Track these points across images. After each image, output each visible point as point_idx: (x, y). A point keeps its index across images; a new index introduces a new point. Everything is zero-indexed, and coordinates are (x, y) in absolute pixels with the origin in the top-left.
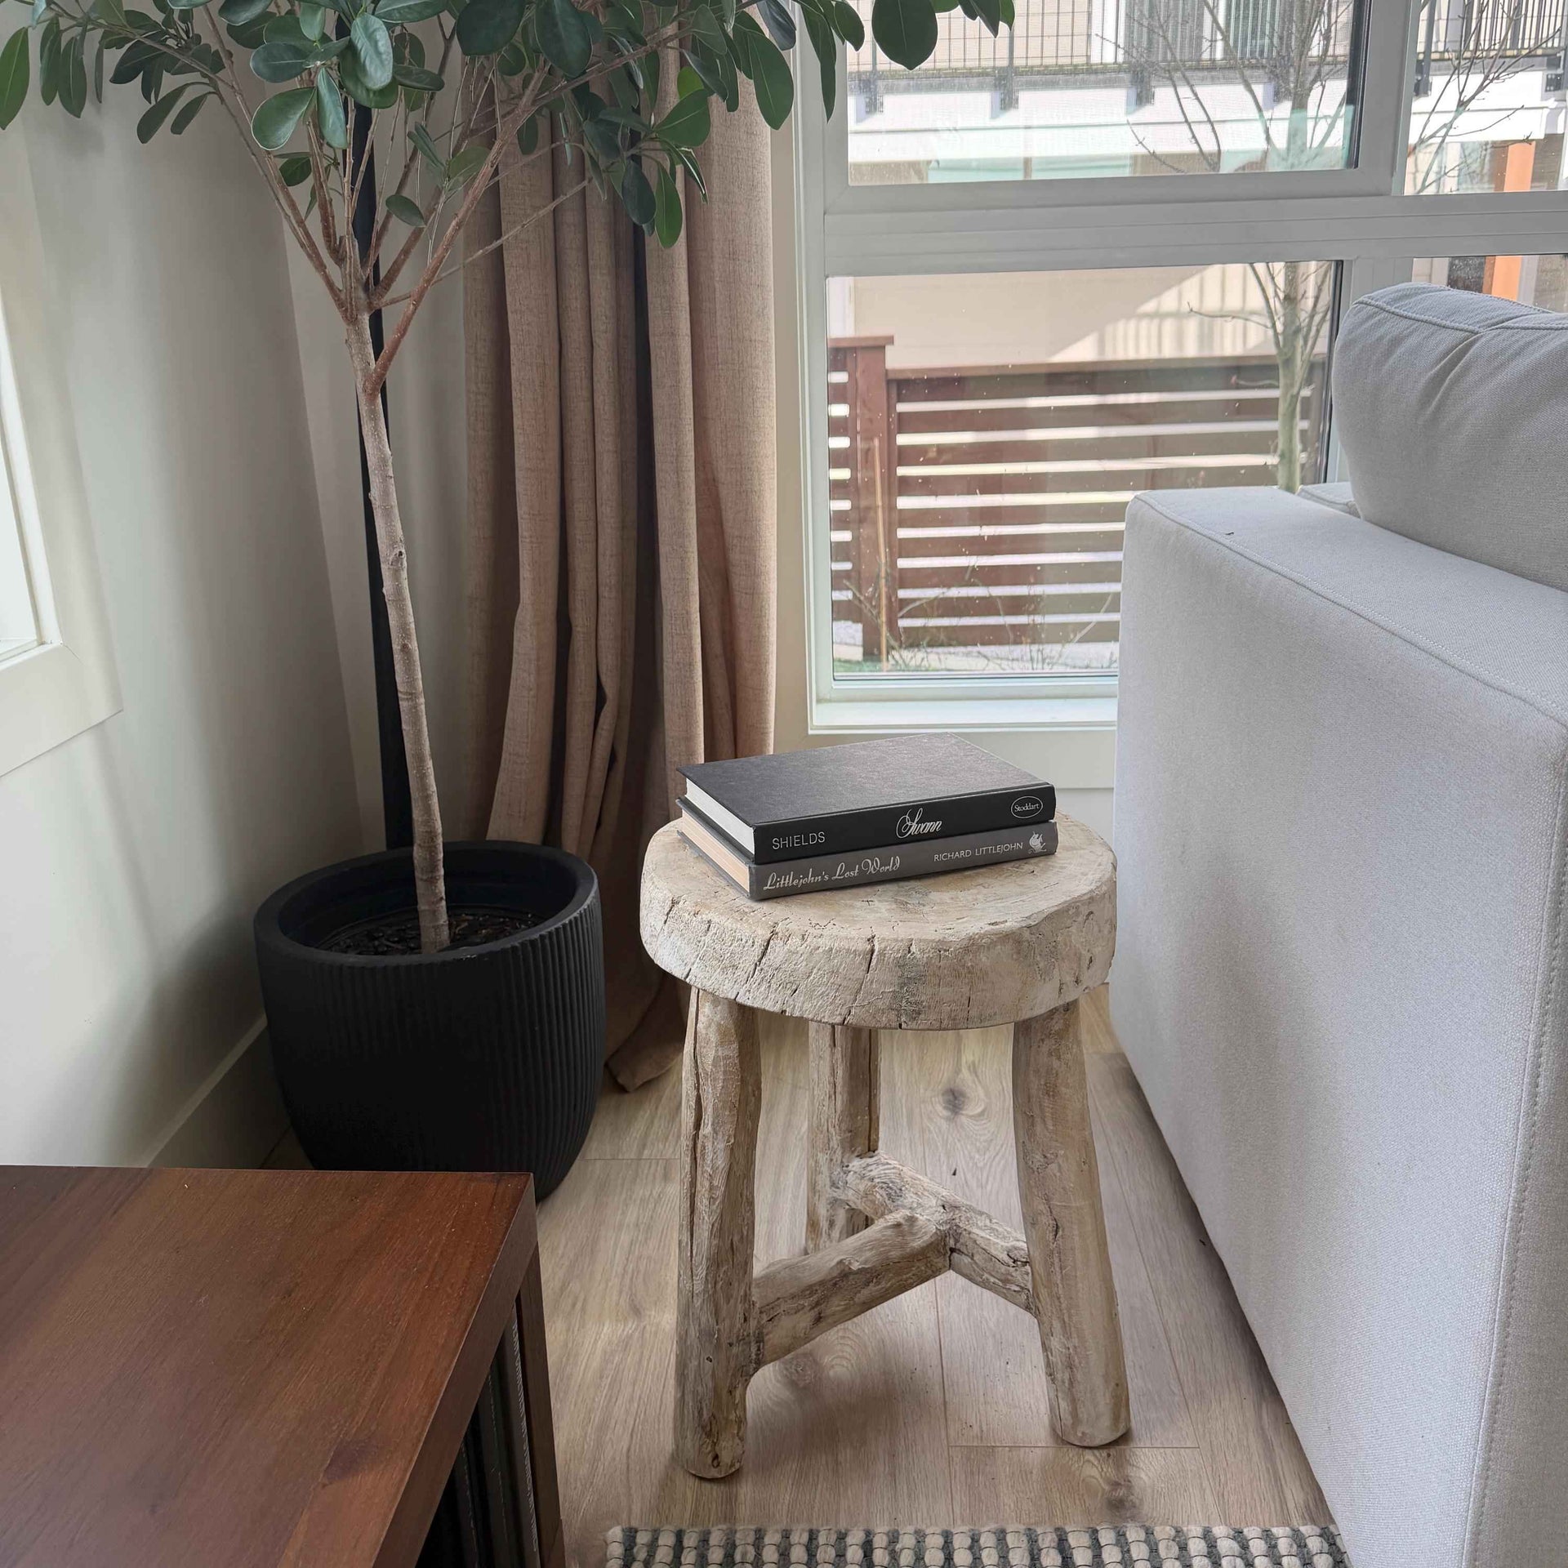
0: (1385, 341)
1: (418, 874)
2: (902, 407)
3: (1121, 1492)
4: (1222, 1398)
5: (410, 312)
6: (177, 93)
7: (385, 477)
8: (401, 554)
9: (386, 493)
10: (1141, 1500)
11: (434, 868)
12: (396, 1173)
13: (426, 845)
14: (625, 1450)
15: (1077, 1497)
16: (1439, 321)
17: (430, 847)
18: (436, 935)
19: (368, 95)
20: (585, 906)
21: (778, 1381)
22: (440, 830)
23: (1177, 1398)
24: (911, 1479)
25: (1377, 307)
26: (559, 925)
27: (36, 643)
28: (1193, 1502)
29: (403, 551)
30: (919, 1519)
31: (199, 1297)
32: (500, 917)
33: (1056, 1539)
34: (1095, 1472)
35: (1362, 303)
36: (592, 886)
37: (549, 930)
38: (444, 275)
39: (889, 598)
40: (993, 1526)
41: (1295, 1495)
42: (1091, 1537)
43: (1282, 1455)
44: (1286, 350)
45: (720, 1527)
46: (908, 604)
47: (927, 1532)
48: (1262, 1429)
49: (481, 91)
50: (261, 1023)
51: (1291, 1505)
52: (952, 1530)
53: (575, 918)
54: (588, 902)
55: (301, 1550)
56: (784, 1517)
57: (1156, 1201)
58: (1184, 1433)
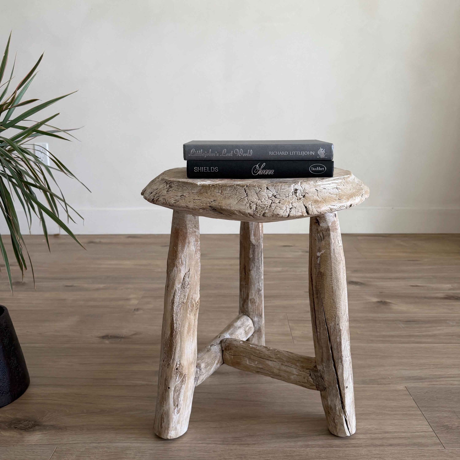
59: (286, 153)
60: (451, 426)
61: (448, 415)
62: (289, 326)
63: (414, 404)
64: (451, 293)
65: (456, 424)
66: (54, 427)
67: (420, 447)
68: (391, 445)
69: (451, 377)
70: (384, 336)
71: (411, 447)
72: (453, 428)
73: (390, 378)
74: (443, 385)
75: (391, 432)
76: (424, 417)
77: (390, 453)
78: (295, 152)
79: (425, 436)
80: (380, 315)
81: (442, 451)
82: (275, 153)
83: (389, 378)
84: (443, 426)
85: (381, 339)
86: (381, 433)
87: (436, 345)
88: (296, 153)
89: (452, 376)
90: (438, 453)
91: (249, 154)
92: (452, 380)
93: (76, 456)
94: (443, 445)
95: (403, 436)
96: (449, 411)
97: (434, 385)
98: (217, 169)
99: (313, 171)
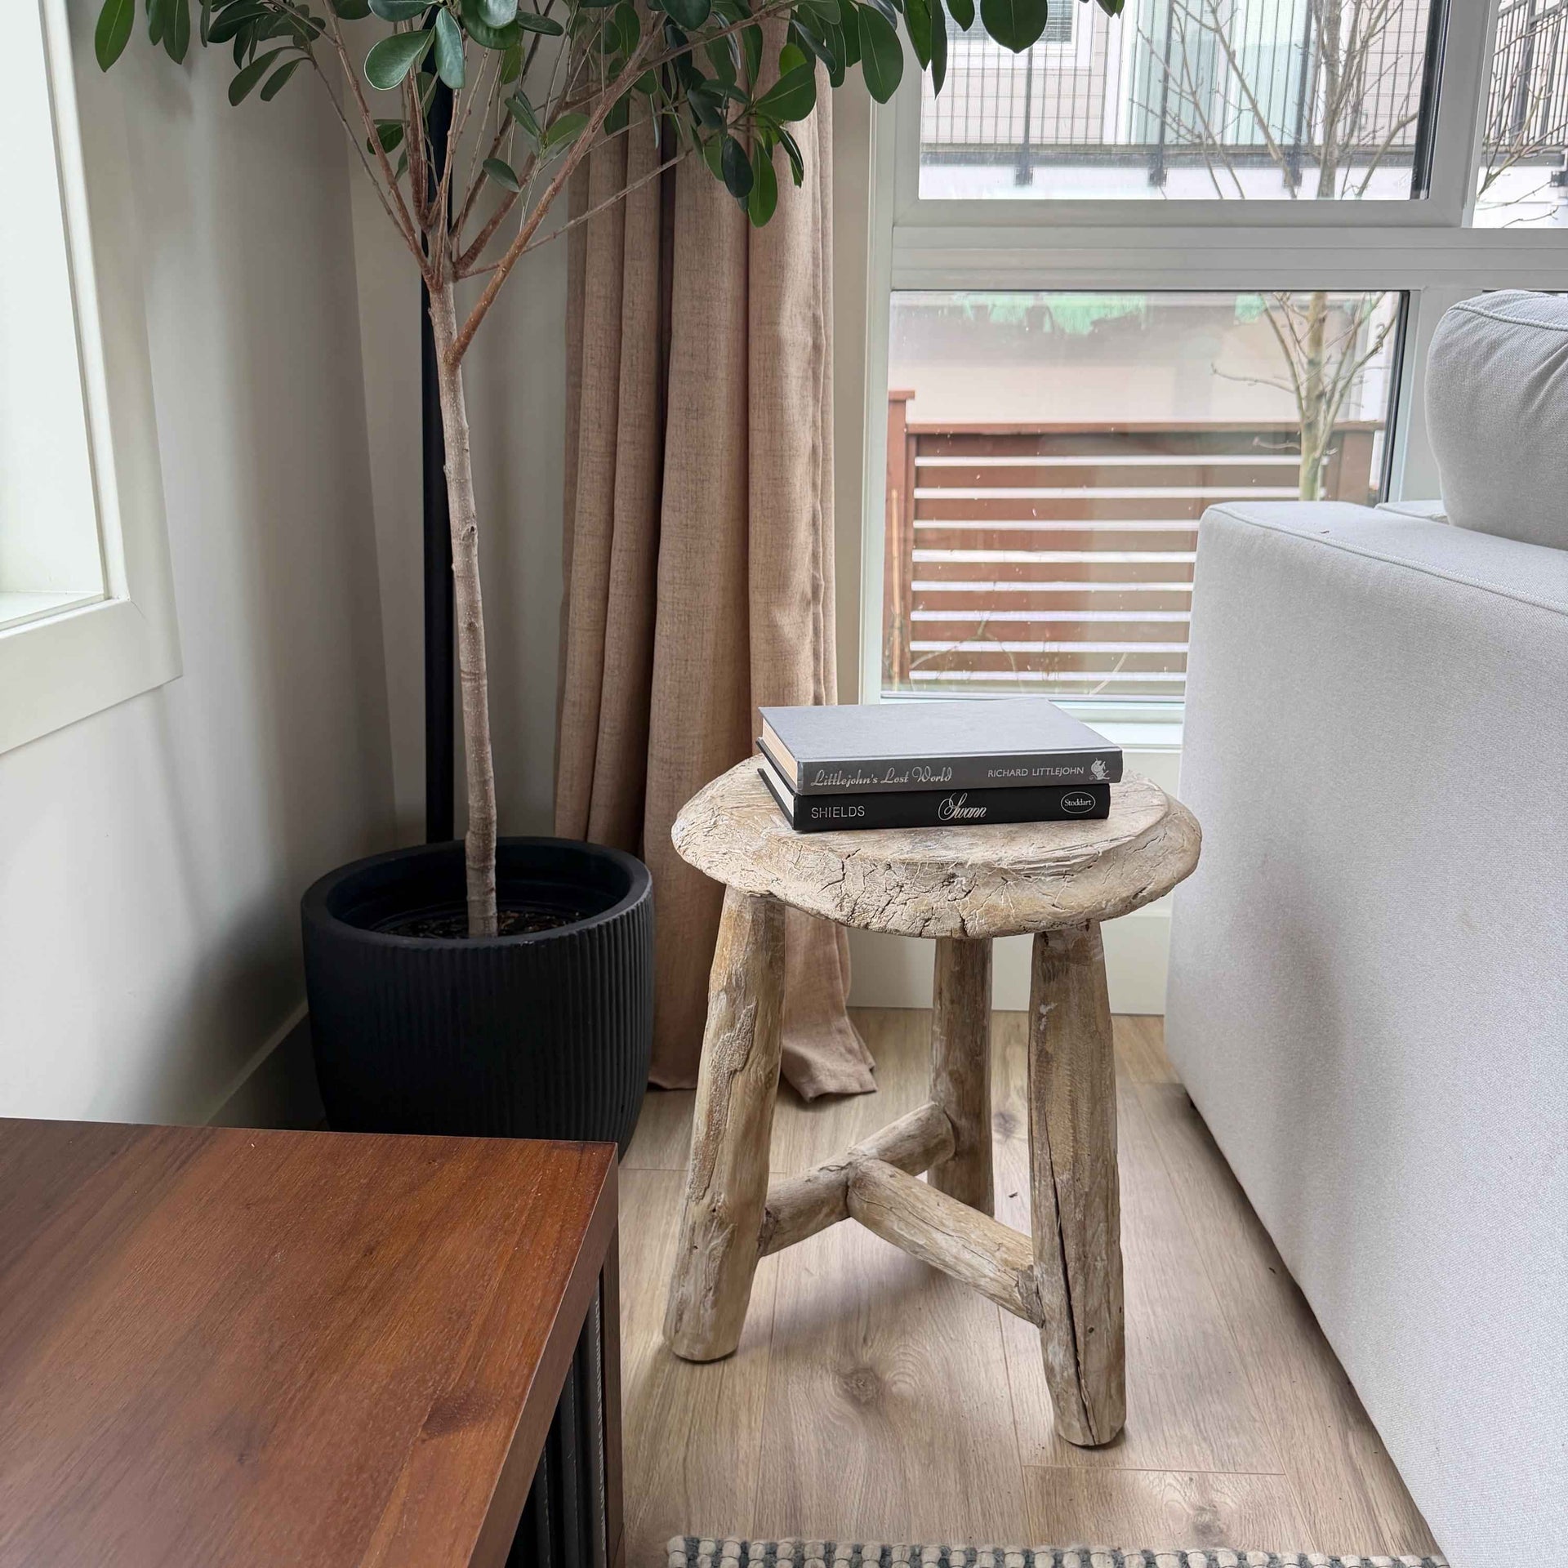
0: (1484, 344)
1: (469, 863)
2: (921, 462)
3: (1207, 1517)
4: (1305, 1424)
5: (499, 279)
6: (271, 56)
7: (462, 450)
8: (473, 529)
9: (461, 467)
10: (1228, 1527)
11: (486, 858)
12: (475, 1139)
13: (480, 832)
14: (681, 1460)
15: (1161, 1521)
16: (1542, 323)
17: (484, 835)
18: (485, 927)
19: (488, 35)
20: (641, 899)
21: (839, 1395)
22: (495, 818)
23: (1257, 1425)
24: (985, 1497)
25: (1474, 312)
26: (616, 916)
27: (102, 597)
28: (1283, 1529)
29: (475, 527)
30: (996, 1538)
31: (274, 1252)
32: (547, 915)
33: (1144, 1563)
34: (1177, 1496)
35: (1458, 308)
36: (647, 881)
37: (606, 920)
38: (533, 244)
39: (902, 651)
40: (1074, 1546)
41: (1391, 1525)
42: (1180, 1560)
43: (1375, 1485)
44: (1308, 414)
45: (787, 1539)
46: (919, 657)
47: (1006, 1551)
48: (1350, 1457)
49: (579, 64)
50: (302, 1009)
51: (1387, 1536)
52: (1033, 1550)
53: (633, 911)
54: (644, 895)
55: (404, 1504)
56: (853, 1533)
57: (1222, 1229)
58: (1268, 1459)
59: (1025, 772)
78: (1044, 770)
82: (1001, 773)
91: (945, 777)
98: (863, 810)
99: (1069, 808)
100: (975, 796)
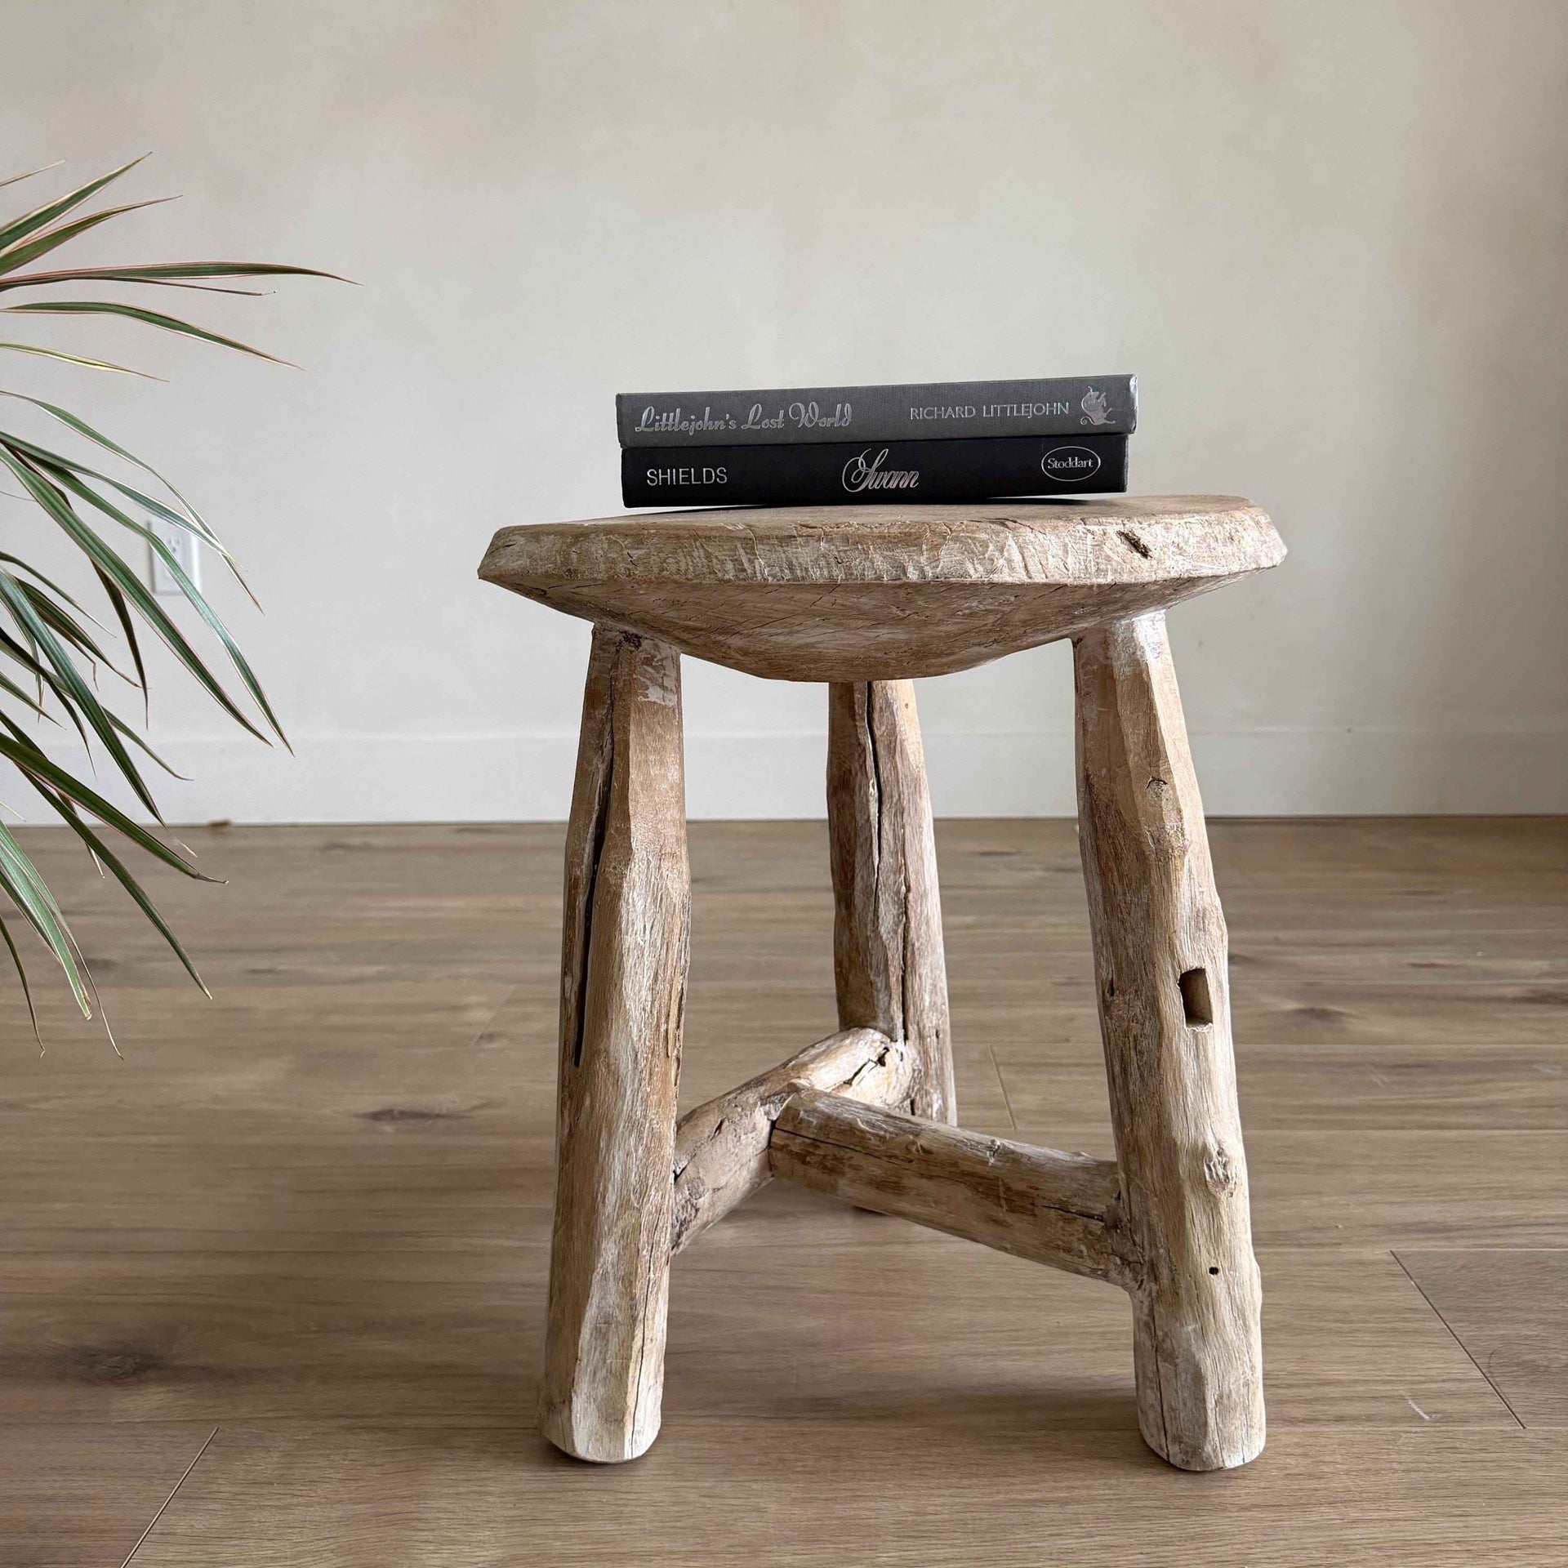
59: (970, 412)
60: (1546, 1363)
61: (1535, 1333)
62: (1001, 1080)
63: (1421, 1302)
64: (1549, 984)
65: (1562, 1357)
66: (207, 1373)
67: (1441, 1424)
68: (1340, 1419)
69: (1547, 1224)
70: (1319, 1109)
71: (1411, 1424)
72: (1555, 1370)
73: (1340, 1226)
74: (1517, 1246)
75: (1339, 1383)
76: (1454, 1338)
77: (1337, 1440)
78: (1001, 408)
79: (1457, 1392)
80: (1306, 1048)
81: (1512, 1436)
82: (930, 413)
83: (1337, 1227)
84: (1517, 1365)
85: (1311, 1117)
86: (1308, 1386)
87: (1497, 1132)
88: (1004, 410)
89: (1550, 1221)
90: (1502, 1442)
91: (841, 419)
92: (1546, 1234)
93: (283, 1454)
94: (1519, 1418)
95: (1383, 1394)
96: (1541, 1322)
97: (1488, 1246)
98: (724, 473)
99: (1054, 472)
100: (903, 453)
